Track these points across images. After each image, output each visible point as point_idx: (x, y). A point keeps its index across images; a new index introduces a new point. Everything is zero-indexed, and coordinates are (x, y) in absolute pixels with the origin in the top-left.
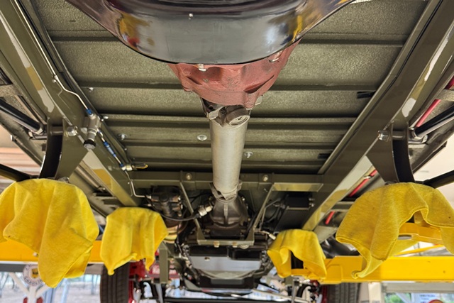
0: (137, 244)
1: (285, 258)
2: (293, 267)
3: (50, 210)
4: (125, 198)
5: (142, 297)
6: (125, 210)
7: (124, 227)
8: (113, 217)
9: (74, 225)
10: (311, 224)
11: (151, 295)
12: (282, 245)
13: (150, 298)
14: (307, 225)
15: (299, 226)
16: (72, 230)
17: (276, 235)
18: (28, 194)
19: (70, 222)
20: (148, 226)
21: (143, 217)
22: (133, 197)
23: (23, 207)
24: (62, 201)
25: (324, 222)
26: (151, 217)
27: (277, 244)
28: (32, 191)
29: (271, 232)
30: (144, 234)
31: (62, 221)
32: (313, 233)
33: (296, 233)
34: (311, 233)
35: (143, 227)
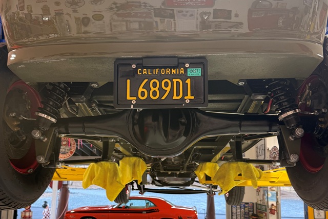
0: (134, 173)
1: (202, 176)
2: (206, 180)
3: (108, 174)
4: (127, 153)
5: (133, 189)
6: (127, 158)
7: (128, 166)
8: (123, 162)
9: (118, 180)
10: (215, 159)
11: (137, 188)
12: (200, 170)
13: (137, 190)
14: (213, 160)
15: (209, 161)
16: (117, 182)
17: (199, 163)
18: (100, 168)
19: (116, 179)
20: (138, 165)
21: (136, 161)
22: (131, 153)
23: (99, 173)
24: (112, 171)
25: (221, 159)
26: (139, 161)
27: (199, 168)
28: (101, 167)
29: (197, 162)
30: (137, 169)
31: (113, 178)
32: (216, 164)
33: (208, 164)
34: (214, 164)
35: (136, 166)
